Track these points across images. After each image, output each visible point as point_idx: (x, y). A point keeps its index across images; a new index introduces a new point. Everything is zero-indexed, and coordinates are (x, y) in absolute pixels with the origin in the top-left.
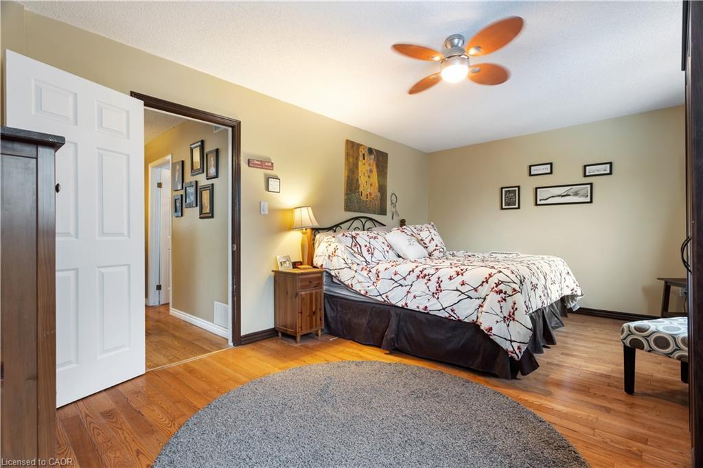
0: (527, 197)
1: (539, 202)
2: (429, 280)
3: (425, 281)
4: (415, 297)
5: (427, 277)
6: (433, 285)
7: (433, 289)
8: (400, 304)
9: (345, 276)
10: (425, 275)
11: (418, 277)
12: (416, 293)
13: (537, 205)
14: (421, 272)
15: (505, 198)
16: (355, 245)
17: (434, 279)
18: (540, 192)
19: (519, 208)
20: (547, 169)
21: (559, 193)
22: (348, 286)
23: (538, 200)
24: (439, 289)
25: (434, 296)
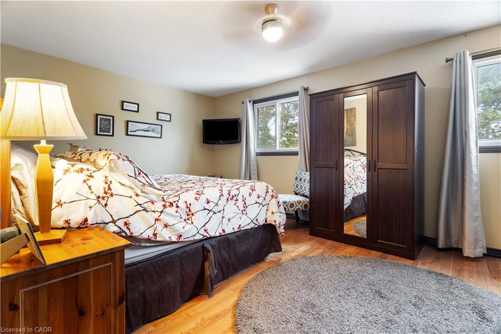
0: (119, 128)
1: (129, 133)
2: (237, 200)
3: (234, 202)
4: (229, 220)
5: (235, 198)
6: (240, 204)
7: (242, 208)
8: (218, 234)
9: (140, 227)
10: (233, 197)
11: (227, 199)
12: (230, 216)
13: (127, 134)
14: (229, 194)
15: (100, 124)
16: (140, 174)
17: (240, 198)
18: (131, 124)
19: (113, 135)
20: (135, 108)
21: (143, 128)
22: (148, 240)
23: (129, 131)
24: (245, 207)
25: (243, 213)
